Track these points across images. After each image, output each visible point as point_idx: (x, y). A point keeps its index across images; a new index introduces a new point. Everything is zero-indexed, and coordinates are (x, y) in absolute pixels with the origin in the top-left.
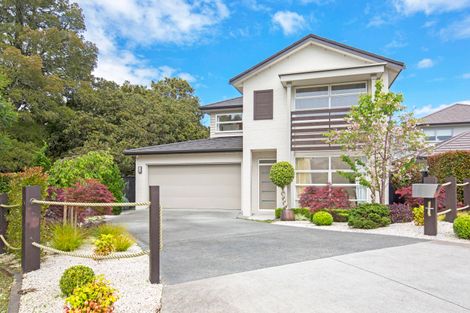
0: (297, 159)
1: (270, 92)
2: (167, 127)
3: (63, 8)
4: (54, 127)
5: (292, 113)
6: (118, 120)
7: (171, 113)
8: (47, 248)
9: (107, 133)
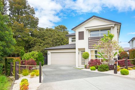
0: (91, 51)
1: (83, 32)
2: (58, 41)
3: (29, 9)
4: (27, 42)
5: (89, 38)
6: (44, 39)
7: (59, 36)
8: (20, 75)
9: (41, 43)
